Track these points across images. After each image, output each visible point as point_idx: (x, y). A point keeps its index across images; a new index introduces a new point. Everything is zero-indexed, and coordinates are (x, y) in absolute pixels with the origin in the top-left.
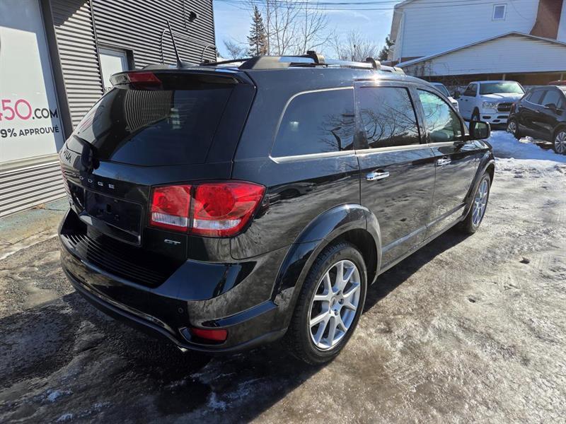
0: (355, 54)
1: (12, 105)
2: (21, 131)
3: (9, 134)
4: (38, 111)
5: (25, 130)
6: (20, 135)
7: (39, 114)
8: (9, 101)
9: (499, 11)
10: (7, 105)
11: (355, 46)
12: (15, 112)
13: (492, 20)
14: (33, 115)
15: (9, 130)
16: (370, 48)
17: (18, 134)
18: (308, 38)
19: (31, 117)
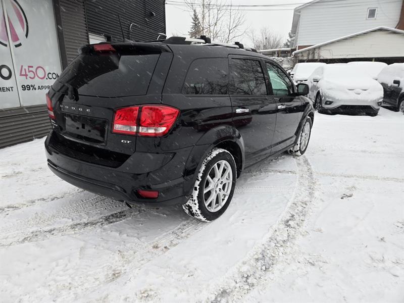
0: (266, 44)
1: (34, 69)
2: (39, 87)
3: (31, 88)
4: (50, 75)
5: (42, 86)
6: (38, 89)
7: (50, 76)
8: (32, 67)
9: (372, 13)
10: (31, 69)
11: (266, 38)
12: (35, 74)
13: (366, 19)
14: (47, 77)
15: (32, 85)
16: (277, 39)
17: (37, 88)
18: (231, 31)
19: (45, 78)
